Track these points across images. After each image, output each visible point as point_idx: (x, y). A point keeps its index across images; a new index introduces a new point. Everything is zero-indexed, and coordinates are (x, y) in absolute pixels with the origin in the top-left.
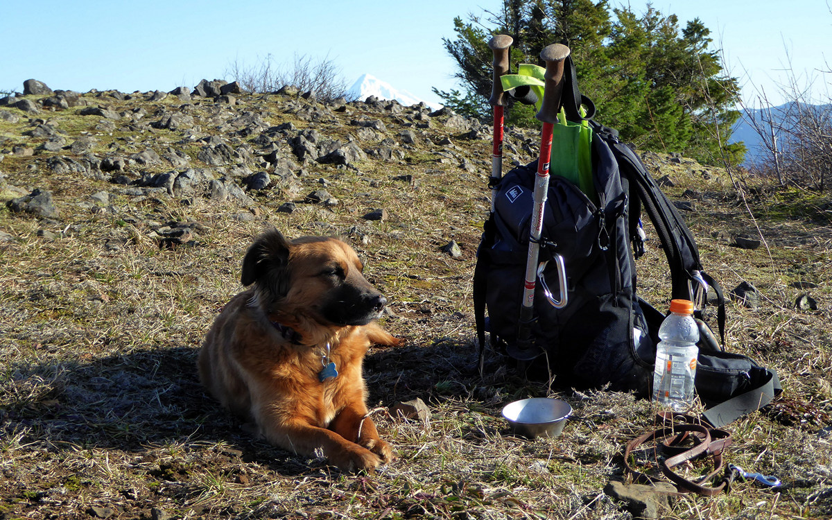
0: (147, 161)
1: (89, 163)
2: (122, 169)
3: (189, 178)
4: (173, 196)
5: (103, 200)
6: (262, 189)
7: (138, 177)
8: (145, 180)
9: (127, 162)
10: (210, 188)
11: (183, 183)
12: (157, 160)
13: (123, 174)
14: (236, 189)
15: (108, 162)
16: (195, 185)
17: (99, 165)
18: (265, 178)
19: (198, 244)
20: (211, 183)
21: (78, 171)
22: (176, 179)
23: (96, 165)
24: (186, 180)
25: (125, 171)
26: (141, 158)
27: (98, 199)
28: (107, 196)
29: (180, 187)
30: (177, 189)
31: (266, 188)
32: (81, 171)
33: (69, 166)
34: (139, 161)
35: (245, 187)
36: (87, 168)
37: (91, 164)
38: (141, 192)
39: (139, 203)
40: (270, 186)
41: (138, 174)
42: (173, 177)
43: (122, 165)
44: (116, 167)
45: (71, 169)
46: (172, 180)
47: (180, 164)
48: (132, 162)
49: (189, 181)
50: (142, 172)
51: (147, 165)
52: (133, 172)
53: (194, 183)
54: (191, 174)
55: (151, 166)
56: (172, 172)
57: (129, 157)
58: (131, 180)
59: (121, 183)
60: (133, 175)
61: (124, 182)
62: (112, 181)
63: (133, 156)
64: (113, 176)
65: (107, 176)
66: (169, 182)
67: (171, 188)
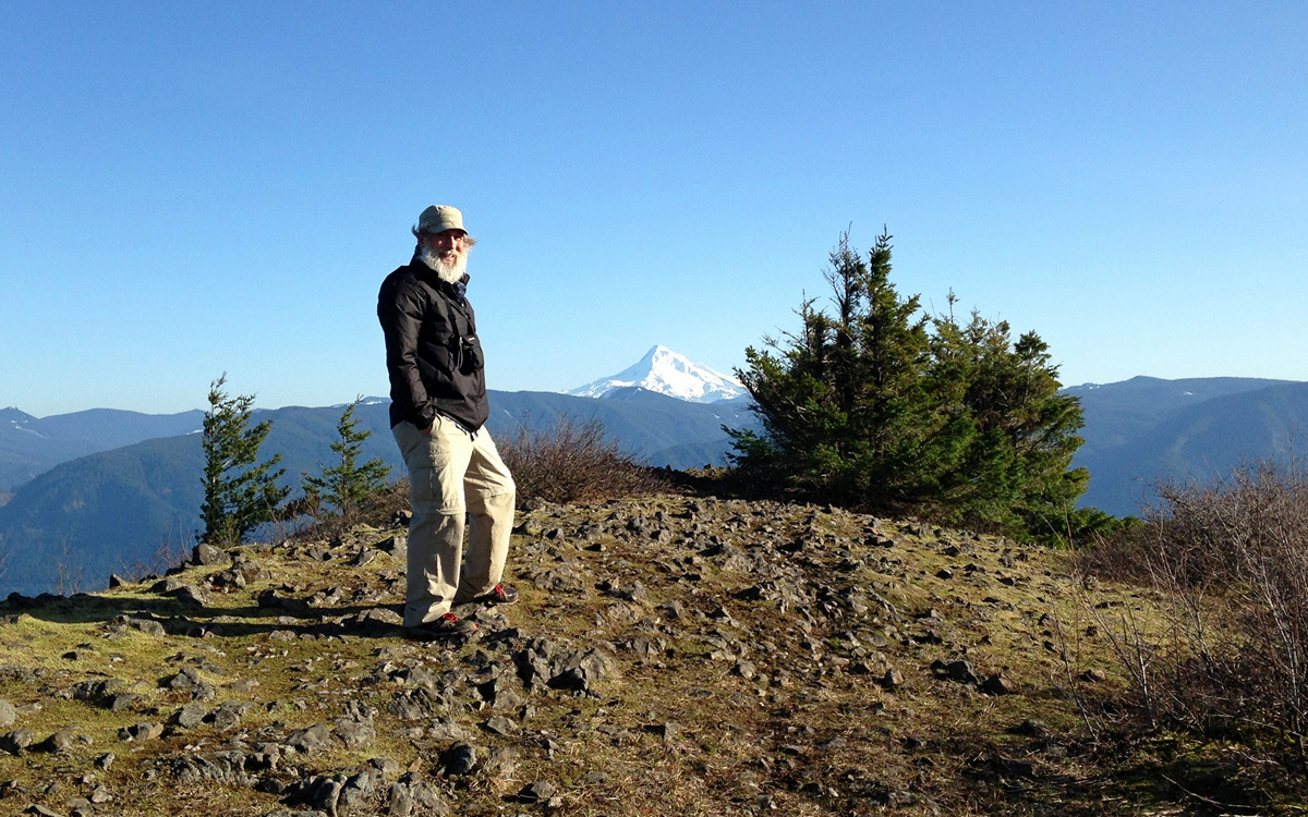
0: (310, 748)
1: (228, 763)
2: (274, 766)
3: (359, 789)
6: (464, 775)
7: (295, 778)
8: (302, 787)
9: (282, 752)
10: (389, 798)
11: (352, 796)
12: (325, 742)
13: (275, 777)
15: (255, 758)
16: (368, 798)
17: (242, 764)
18: (469, 756)
20: (391, 790)
21: (212, 777)
22: (342, 791)
23: (238, 764)
24: (356, 792)
25: (279, 769)
26: (303, 743)
29: (346, 803)
30: (341, 807)
31: (469, 773)
32: (216, 776)
33: (201, 770)
34: (300, 749)
35: (443, 770)
36: (224, 771)
37: (232, 763)
40: (475, 768)
41: (295, 773)
42: (338, 786)
43: (275, 759)
44: (266, 763)
45: (202, 774)
46: (336, 794)
47: (357, 741)
48: (290, 750)
49: (360, 793)
50: (301, 769)
51: (310, 754)
52: (288, 769)
53: (365, 796)
54: (363, 782)
55: (314, 755)
56: (337, 778)
57: (286, 742)
58: (283, 784)
59: (271, 792)
60: (287, 777)
61: (274, 789)
62: (259, 787)
63: (291, 741)
64: (260, 779)
65: (254, 779)
66: (332, 798)
67: (334, 807)
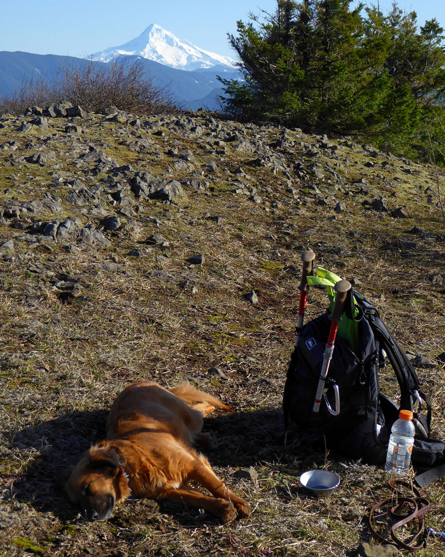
0: (35, 210)
2: (18, 216)
3: (67, 228)
4: (57, 242)
5: (10, 248)
6: (115, 231)
7: (30, 223)
8: (35, 227)
9: (21, 210)
10: (81, 235)
11: (63, 231)
12: (41, 208)
13: (20, 221)
14: (99, 234)
15: (9, 211)
16: (71, 233)
18: (117, 222)
19: (86, 299)
20: (82, 231)
22: (58, 228)
24: (65, 229)
25: (21, 218)
26: (31, 207)
27: (8, 248)
28: (13, 244)
29: (61, 234)
30: (58, 236)
31: (117, 230)
34: (29, 210)
35: (103, 228)
38: (35, 240)
39: (34, 249)
40: (120, 228)
41: (29, 221)
42: (56, 226)
43: (18, 213)
44: (14, 215)
46: (55, 229)
47: (57, 210)
48: (24, 210)
49: (67, 230)
50: (32, 219)
51: (35, 213)
52: (26, 219)
53: (70, 232)
54: (68, 224)
55: (37, 214)
56: (55, 222)
57: (22, 206)
58: (25, 226)
59: (18, 228)
60: (26, 222)
61: (20, 227)
62: (12, 226)
63: (25, 205)
64: (12, 222)
65: (8, 222)
66: (53, 231)
67: (55, 236)
